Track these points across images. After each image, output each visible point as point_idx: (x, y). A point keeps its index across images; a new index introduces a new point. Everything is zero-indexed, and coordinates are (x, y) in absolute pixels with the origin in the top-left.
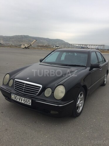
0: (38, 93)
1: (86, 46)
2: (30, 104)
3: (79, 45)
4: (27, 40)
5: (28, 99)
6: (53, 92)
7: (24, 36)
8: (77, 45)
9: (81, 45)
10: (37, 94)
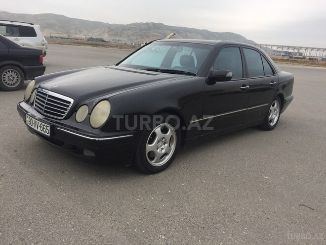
0: (66, 114)
1: (296, 51)
2: (49, 135)
3: (279, 47)
4: (160, 35)
5: (46, 125)
6: (90, 114)
7: (154, 24)
8: (275, 48)
9: (285, 47)
10: (64, 115)
